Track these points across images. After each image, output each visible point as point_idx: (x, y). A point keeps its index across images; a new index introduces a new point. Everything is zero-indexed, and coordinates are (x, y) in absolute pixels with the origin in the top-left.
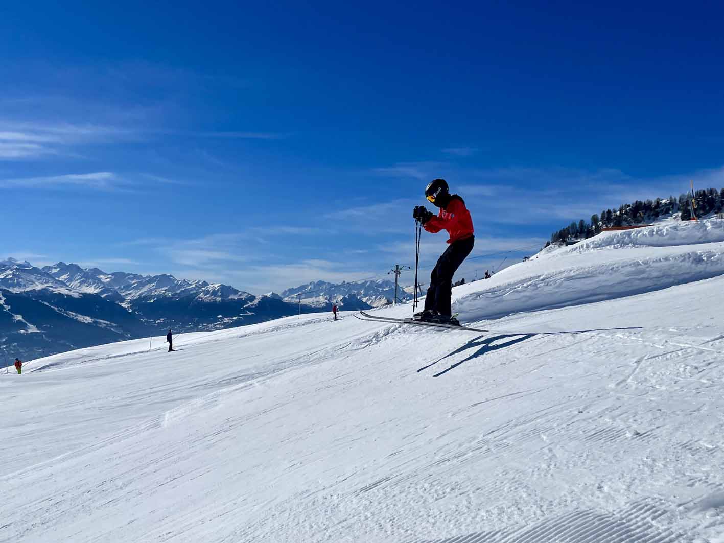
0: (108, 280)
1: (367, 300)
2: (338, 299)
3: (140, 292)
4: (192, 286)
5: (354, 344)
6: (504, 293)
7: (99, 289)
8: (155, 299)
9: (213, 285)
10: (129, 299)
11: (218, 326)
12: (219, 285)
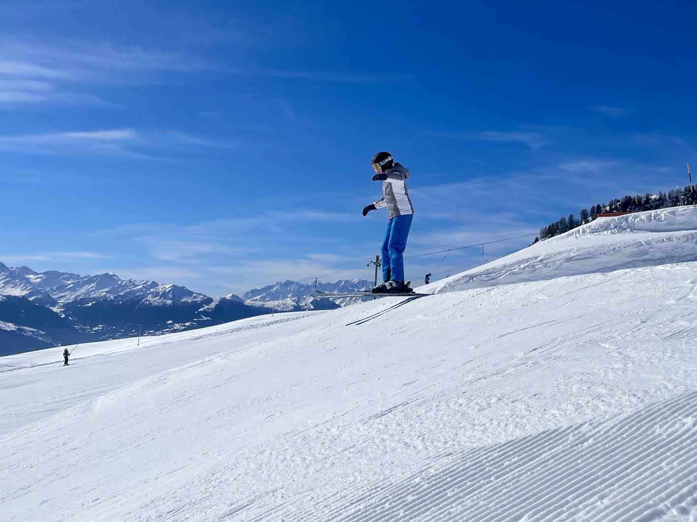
0: (38, 280)
3: (76, 294)
4: (138, 287)
7: (27, 290)
8: (94, 303)
9: (164, 286)
10: (62, 303)
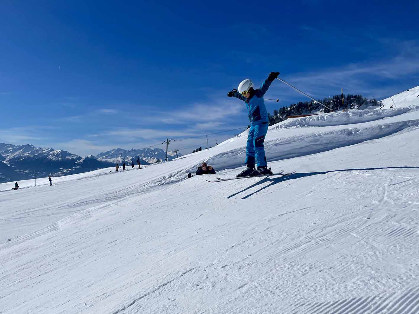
1: (146, 160)
2: (129, 159)
3: (14, 155)
4: (44, 151)
6: (238, 153)
8: (23, 159)
10: (8, 159)
11: (60, 174)
12: (60, 150)
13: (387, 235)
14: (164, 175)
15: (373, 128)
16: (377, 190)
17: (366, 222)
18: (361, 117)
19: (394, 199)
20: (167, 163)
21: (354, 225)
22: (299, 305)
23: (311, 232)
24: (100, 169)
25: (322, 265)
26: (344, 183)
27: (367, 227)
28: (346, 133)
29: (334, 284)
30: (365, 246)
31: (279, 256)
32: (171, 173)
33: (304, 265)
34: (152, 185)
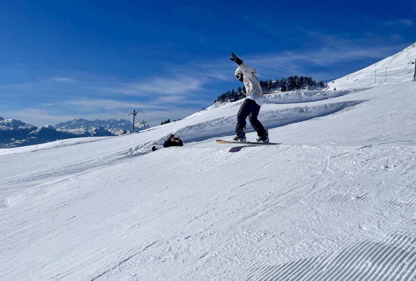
1: (111, 131)
2: (93, 130)
5: (116, 155)
9: (8, 120)
11: (12, 145)
12: (12, 119)
13: (328, 201)
14: (131, 147)
15: (320, 107)
16: (322, 162)
17: (312, 190)
18: (310, 97)
19: (334, 169)
20: (135, 135)
21: (302, 194)
22: (254, 270)
23: (266, 201)
24: (59, 140)
25: (275, 230)
26: (295, 155)
27: (312, 194)
28: (298, 110)
29: (284, 248)
30: (310, 212)
31: (238, 224)
32: (137, 145)
33: (260, 232)
34: (118, 157)
